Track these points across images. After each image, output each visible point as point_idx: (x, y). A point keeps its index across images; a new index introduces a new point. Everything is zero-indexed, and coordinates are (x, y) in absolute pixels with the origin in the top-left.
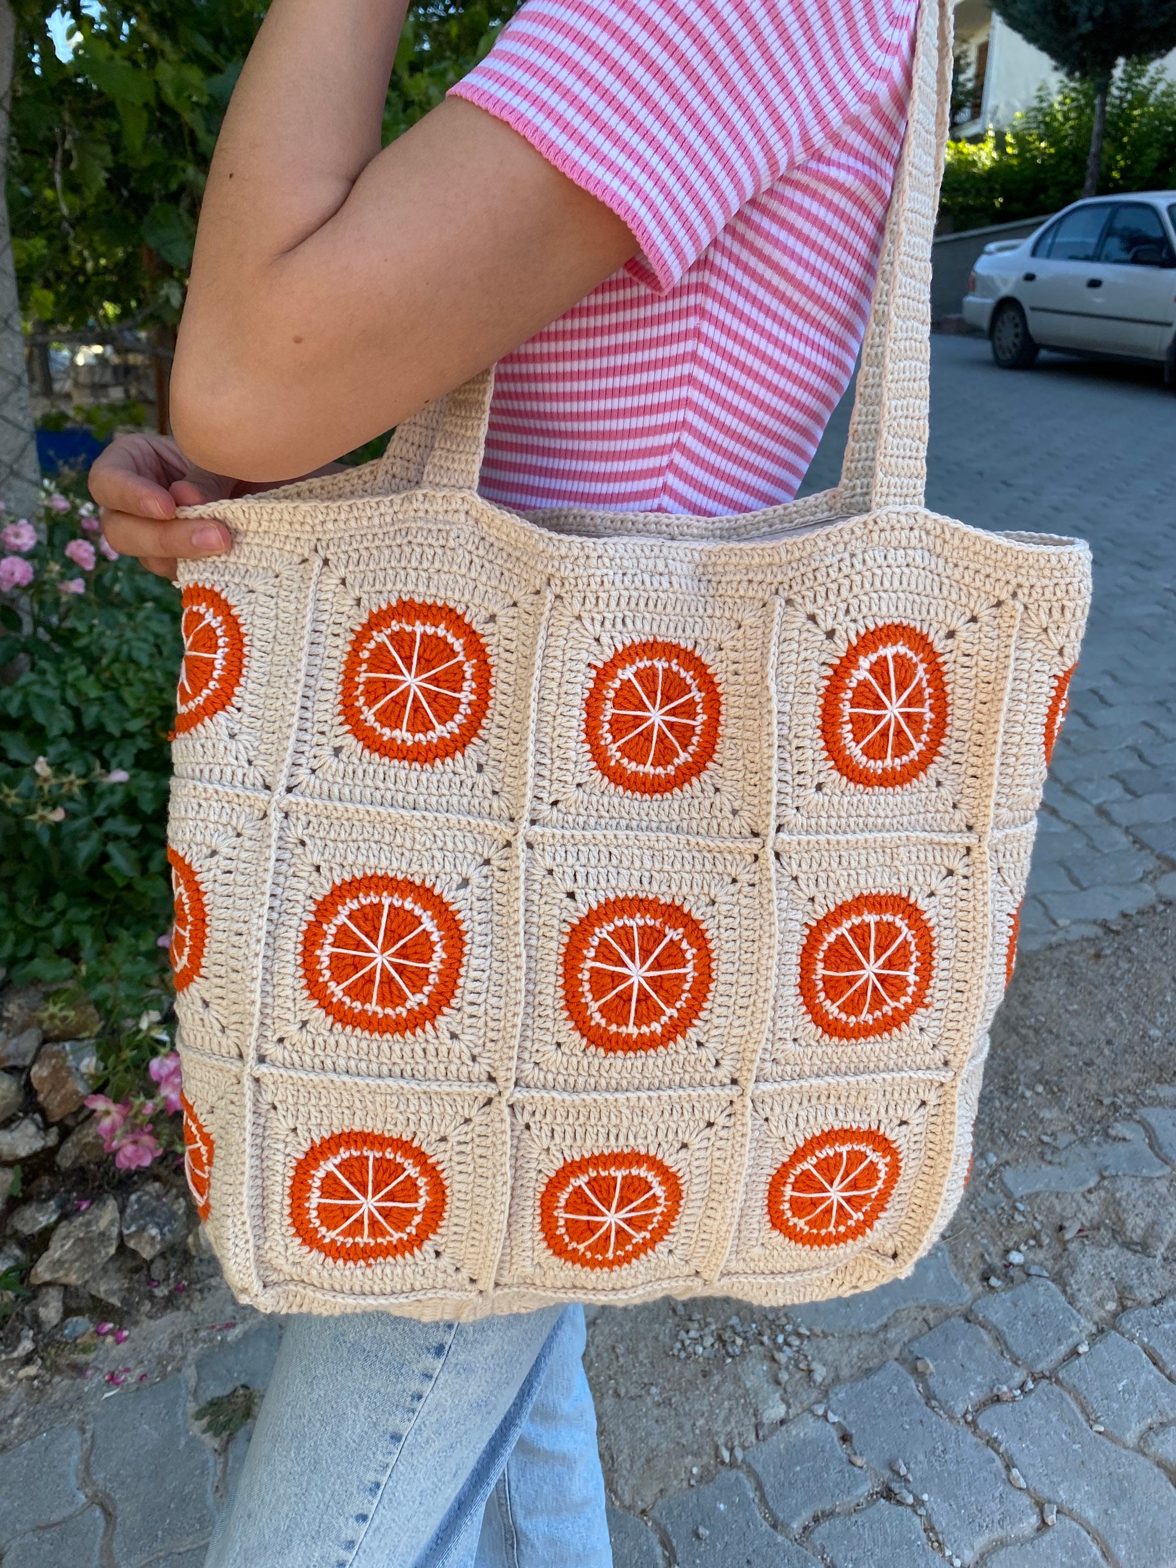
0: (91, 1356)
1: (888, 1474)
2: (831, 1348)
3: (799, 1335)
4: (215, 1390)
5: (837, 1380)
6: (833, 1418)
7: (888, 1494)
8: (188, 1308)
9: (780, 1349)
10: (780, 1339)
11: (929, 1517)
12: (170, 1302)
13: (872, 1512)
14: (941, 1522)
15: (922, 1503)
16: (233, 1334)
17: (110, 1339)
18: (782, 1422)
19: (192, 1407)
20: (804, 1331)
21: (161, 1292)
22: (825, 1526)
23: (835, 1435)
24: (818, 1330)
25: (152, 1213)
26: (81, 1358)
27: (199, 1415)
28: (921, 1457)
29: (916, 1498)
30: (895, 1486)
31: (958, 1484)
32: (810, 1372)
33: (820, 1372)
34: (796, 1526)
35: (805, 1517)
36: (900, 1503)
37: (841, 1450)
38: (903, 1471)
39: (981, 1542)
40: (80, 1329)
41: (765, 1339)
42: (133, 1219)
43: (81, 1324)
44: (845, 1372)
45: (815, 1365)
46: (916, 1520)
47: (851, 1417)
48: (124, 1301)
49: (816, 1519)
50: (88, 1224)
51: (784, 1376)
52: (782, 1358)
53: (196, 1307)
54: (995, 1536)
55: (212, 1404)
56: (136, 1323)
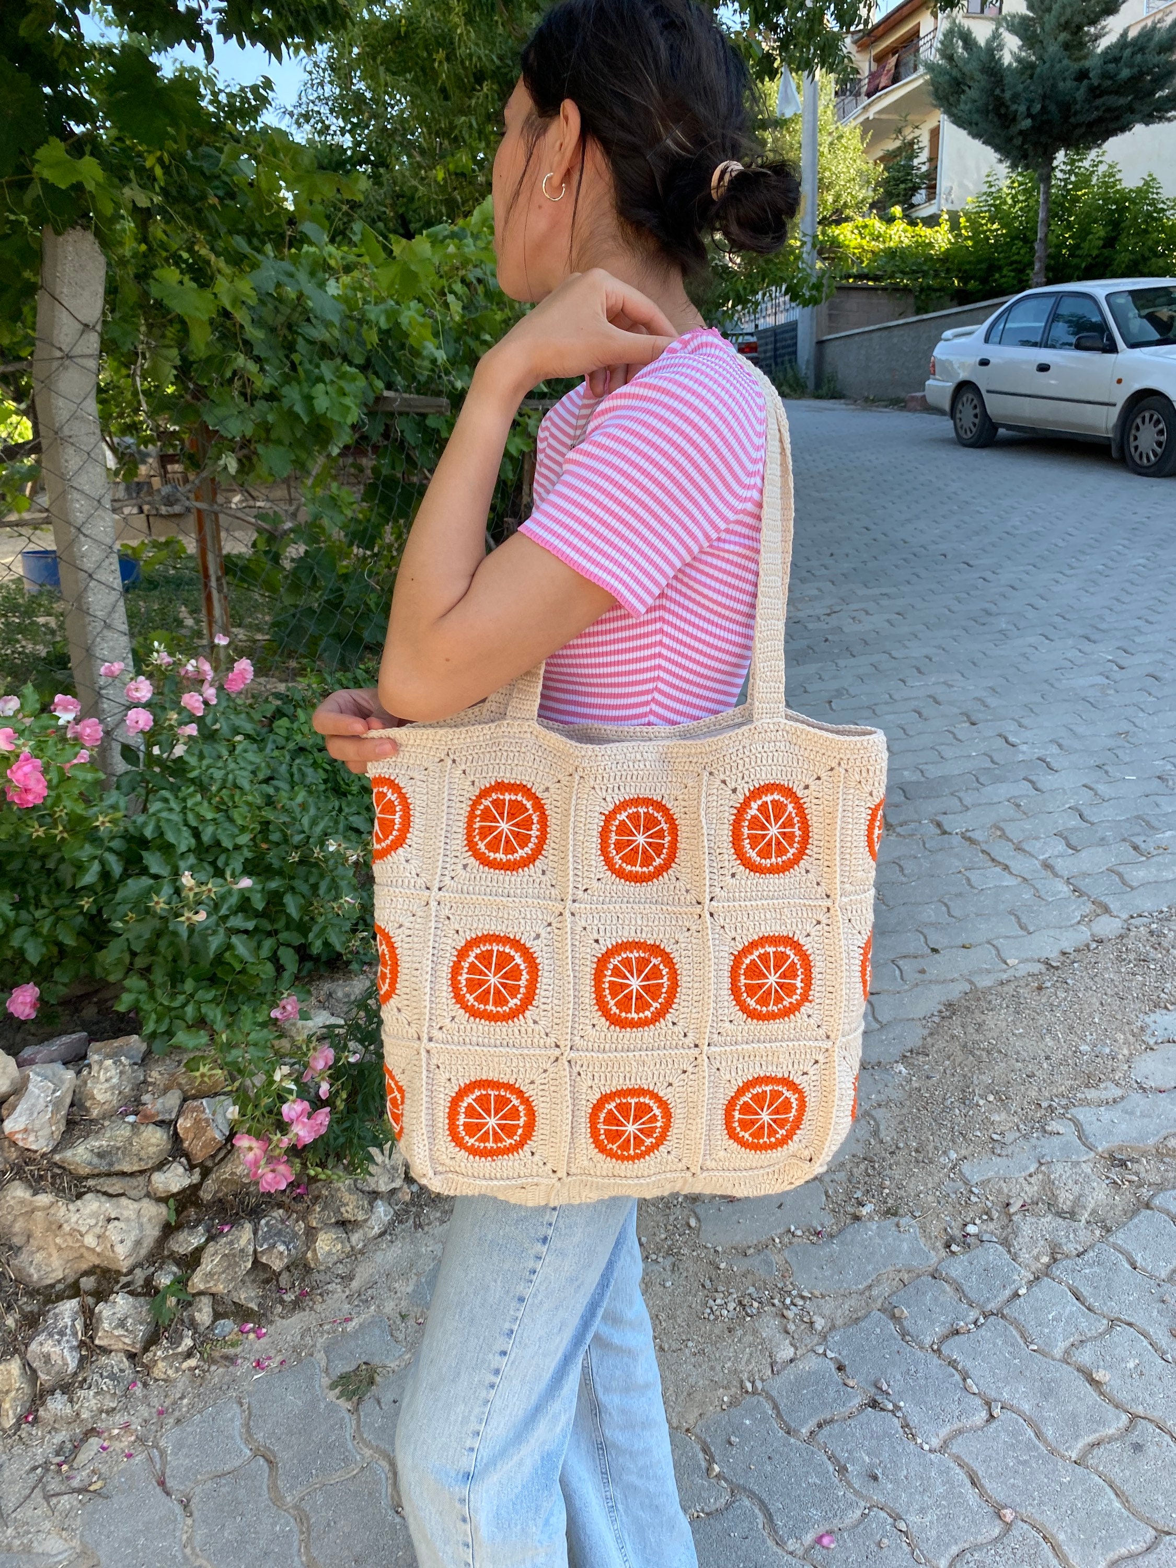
0: (239, 1349)
1: (873, 1390)
2: (828, 1306)
3: (803, 1297)
4: (342, 1367)
5: (833, 1328)
6: (830, 1354)
7: (874, 1404)
8: (311, 1309)
9: (788, 1308)
10: (788, 1301)
11: (905, 1418)
12: (297, 1305)
13: (863, 1417)
14: (914, 1421)
15: (900, 1408)
16: (351, 1326)
17: (252, 1336)
18: (791, 1361)
19: (326, 1381)
20: (806, 1294)
21: (289, 1297)
22: (826, 1430)
23: (833, 1367)
24: (817, 1293)
25: (279, 1234)
26: (231, 1351)
27: (333, 1387)
28: (898, 1377)
29: (895, 1405)
30: (879, 1399)
31: (927, 1393)
32: (812, 1323)
33: (820, 1323)
34: (804, 1431)
35: (812, 1424)
36: (882, 1409)
37: (837, 1376)
38: (885, 1387)
39: (944, 1432)
40: (227, 1330)
41: (776, 1301)
42: (265, 1239)
43: (227, 1326)
44: (839, 1322)
45: (815, 1318)
46: (896, 1420)
47: (844, 1353)
48: (259, 1305)
49: (820, 1426)
50: (231, 1243)
51: (791, 1327)
52: (790, 1314)
53: (318, 1307)
54: (955, 1427)
55: (341, 1377)
56: (271, 1322)
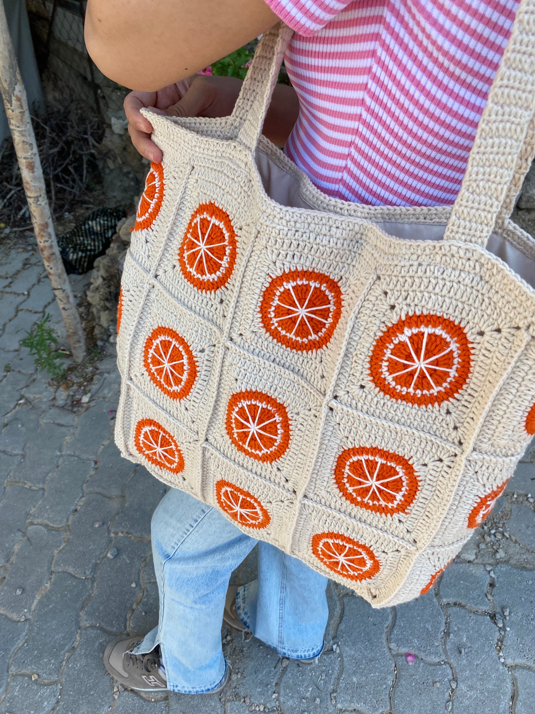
1: (499, 610)
2: (514, 549)
3: (503, 535)
5: (507, 562)
6: (492, 574)
7: (493, 617)
9: (490, 535)
10: (493, 531)
11: (504, 636)
13: (481, 618)
14: (508, 642)
15: (505, 630)
18: (469, 562)
20: (507, 535)
22: (456, 609)
23: (488, 581)
24: (513, 538)
28: (520, 614)
29: (504, 626)
30: (498, 616)
31: (528, 635)
32: (497, 552)
33: (501, 554)
34: (445, 601)
35: (451, 600)
36: (495, 623)
37: (486, 588)
38: (507, 613)
39: (519, 661)
41: (486, 528)
44: (513, 562)
45: (500, 550)
46: (497, 634)
47: (501, 579)
49: (455, 604)
51: (483, 546)
52: (488, 539)
54: (529, 664)
